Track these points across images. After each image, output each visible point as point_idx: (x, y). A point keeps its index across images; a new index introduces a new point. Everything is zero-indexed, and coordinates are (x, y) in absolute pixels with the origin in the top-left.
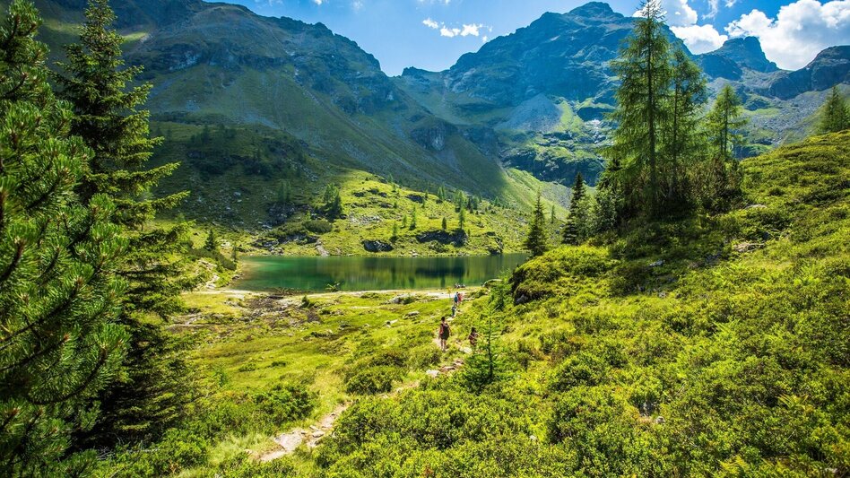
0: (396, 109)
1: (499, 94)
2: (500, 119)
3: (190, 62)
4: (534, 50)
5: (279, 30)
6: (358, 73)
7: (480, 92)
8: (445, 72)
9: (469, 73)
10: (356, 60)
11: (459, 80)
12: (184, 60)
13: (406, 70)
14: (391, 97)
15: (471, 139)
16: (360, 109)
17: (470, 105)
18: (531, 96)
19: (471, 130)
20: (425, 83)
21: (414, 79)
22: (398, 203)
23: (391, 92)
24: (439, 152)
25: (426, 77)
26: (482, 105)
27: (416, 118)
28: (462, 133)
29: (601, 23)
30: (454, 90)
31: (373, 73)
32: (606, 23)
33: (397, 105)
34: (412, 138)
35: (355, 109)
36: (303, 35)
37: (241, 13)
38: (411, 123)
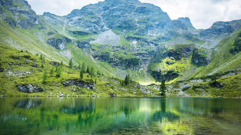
0: (40, 28)
1: (91, 28)
2: (92, 39)
6: (18, 8)
7: (82, 26)
8: (65, 16)
9: (76, 18)
11: (72, 20)
13: (45, 13)
14: (37, 22)
15: (78, 46)
16: (19, 25)
17: (77, 32)
18: (106, 30)
19: (78, 42)
20: (55, 20)
21: (49, 18)
22: (44, 66)
23: (37, 20)
24: (62, 51)
25: (55, 17)
27: (50, 33)
28: (74, 43)
30: (69, 24)
31: (27, 9)
33: (40, 26)
34: (48, 43)
35: (15, 25)
38: (48, 36)
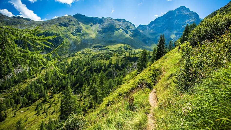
1: (159, 30)
3: (107, 31)
4: (167, 20)
5: (117, 21)
7: (155, 30)
8: (147, 25)
9: (153, 26)
10: (131, 26)
11: (150, 27)
12: (106, 30)
14: (138, 33)
17: (153, 33)
18: (166, 30)
19: (153, 39)
20: (143, 28)
21: (141, 27)
25: (143, 27)
26: (155, 33)
27: (143, 37)
28: (151, 40)
29: (182, 12)
30: (149, 29)
32: (183, 12)
33: (139, 35)
34: (142, 41)
36: (121, 22)
37: (111, 20)
